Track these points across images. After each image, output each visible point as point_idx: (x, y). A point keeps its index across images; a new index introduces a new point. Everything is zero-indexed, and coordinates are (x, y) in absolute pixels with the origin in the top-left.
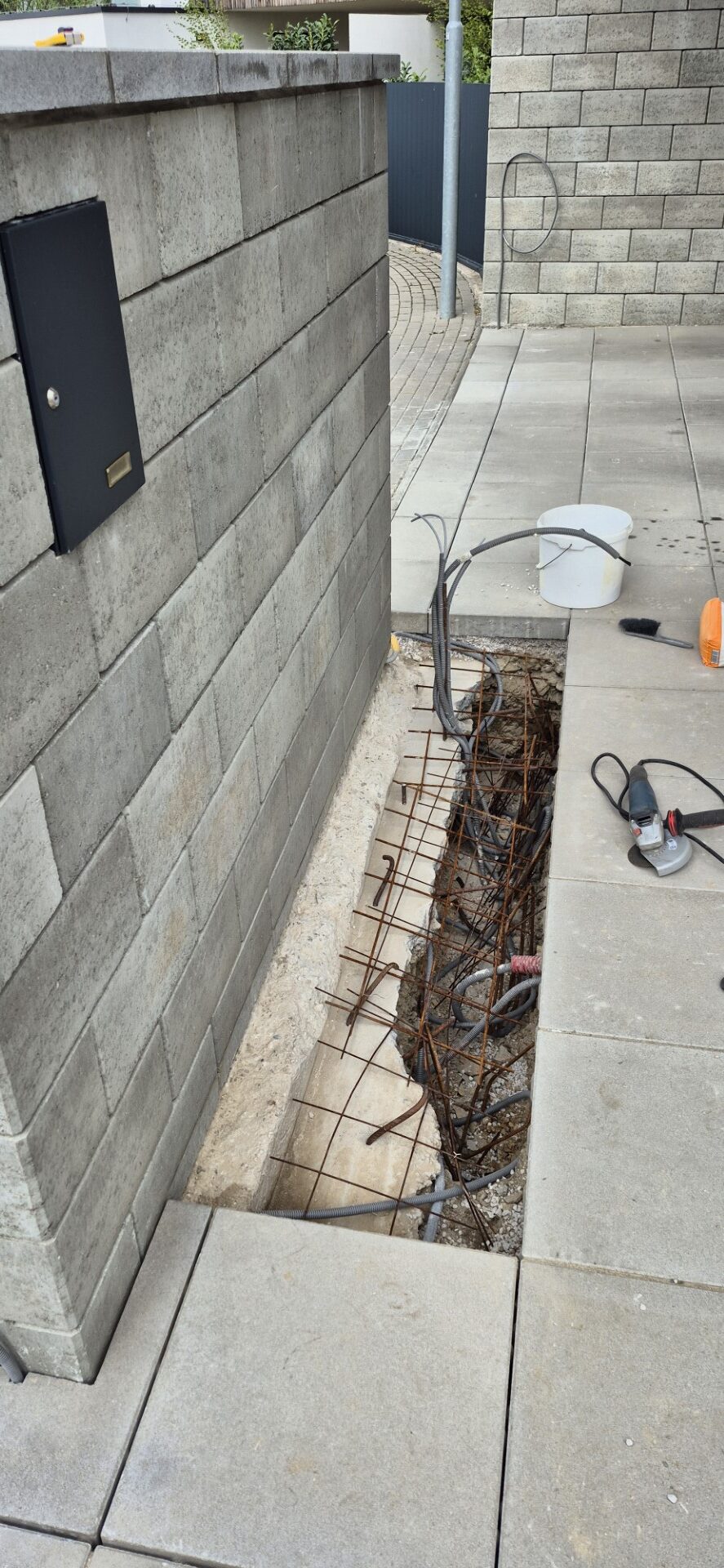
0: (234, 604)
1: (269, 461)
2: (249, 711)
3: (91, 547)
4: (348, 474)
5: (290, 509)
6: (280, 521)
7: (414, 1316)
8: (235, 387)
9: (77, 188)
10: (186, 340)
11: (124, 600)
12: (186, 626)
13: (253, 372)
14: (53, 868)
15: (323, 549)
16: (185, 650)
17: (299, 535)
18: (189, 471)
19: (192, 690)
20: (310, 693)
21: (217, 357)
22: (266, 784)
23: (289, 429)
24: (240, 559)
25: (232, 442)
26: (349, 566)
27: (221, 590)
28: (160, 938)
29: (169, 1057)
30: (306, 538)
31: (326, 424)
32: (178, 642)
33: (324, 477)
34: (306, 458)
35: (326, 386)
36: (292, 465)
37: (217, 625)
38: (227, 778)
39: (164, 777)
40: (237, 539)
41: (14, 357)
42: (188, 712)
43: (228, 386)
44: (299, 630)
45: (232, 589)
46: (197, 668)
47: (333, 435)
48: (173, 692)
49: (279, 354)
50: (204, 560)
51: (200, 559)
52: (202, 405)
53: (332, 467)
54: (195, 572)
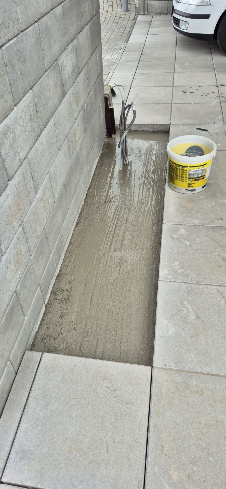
0: (35, 124)
1: (47, 62)
2: (46, 168)
4: (85, 68)
5: (59, 83)
6: (54, 88)
7: (115, 391)
8: (27, 28)
12: (11, 136)
13: (36, 22)
15: (75, 100)
16: (11, 146)
17: (64, 94)
18: (6, 65)
19: (17, 162)
20: (73, 158)
21: (17, 13)
22: (56, 195)
23: (56, 48)
24: (36, 105)
25: (28, 53)
26: (87, 106)
27: (28, 118)
28: (12, 262)
29: (21, 303)
30: (67, 95)
31: (73, 47)
33: (74, 70)
34: (65, 62)
35: (73, 31)
36: (58, 65)
37: (27, 133)
38: (37, 196)
40: (34, 96)
42: (16, 172)
43: (23, 27)
44: (66, 133)
45: (33, 118)
46: (19, 153)
47: (77, 51)
48: (8, 164)
49: (48, 15)
50: (18, 105)
51: (15, 106)
52: (10, 35)
53: (77, 65)
54: (13, 111)
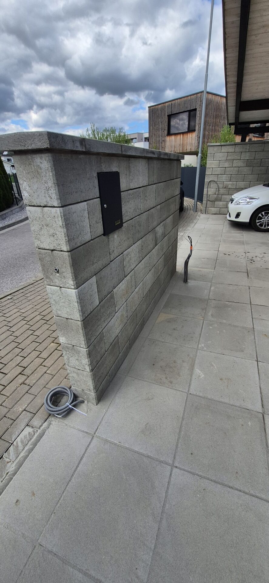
0: (140, 255)
1: (150, 228)
2: (142, 277)
3: (111, 236)
4: (168, 235)
5: (154, 239)
6: (152, 241)
8: (144, 213)
9: (114, 169)
10: (134, 201)
11: (117, 248)
12: (129, 257)
13: (148, 211)
14: (98, 297)
15: (161, 249)
16: (129, 261)
17: (156, 245)
18: (133, 226)
19: (129, 270)
20: (156, 277)
21: (141, 206)
22: (145, 294)
23: (155, 223)
24: (142, 246)
25: (143, 223)
26: (167, 253)
27: (138, 251)
28: (119, 319)
29: (119, 344)
30: (157, 245)
31: (163, 224)
32: (127, 259)
33: (162, 234)
34: (159, 230)
35: (164, 216)
36: (155, 231)
37: (136, 258)
38: (136, 290)
39: (122, 286)
40: (142, 242)
41: (99, 197)
42: (128, 274)
43: (142, 212)
44: (154, 264)
45: (140, 251)
46: (131, 265)
47: (165, 226)
48: (126, 269)
49: (154, 208)
50: (135, 244)
51: (134, 244)
52: (137, 215)
53: (164, 233)
54: (132, 246)
